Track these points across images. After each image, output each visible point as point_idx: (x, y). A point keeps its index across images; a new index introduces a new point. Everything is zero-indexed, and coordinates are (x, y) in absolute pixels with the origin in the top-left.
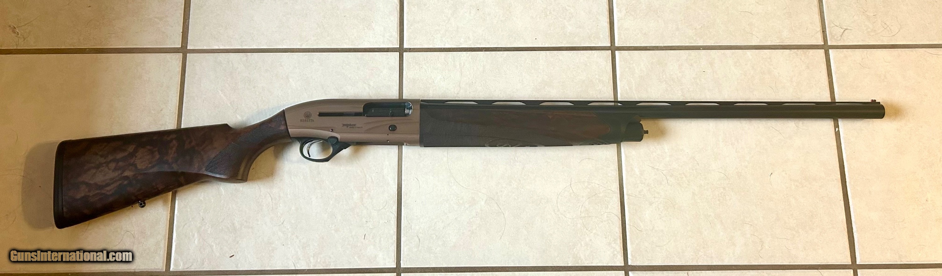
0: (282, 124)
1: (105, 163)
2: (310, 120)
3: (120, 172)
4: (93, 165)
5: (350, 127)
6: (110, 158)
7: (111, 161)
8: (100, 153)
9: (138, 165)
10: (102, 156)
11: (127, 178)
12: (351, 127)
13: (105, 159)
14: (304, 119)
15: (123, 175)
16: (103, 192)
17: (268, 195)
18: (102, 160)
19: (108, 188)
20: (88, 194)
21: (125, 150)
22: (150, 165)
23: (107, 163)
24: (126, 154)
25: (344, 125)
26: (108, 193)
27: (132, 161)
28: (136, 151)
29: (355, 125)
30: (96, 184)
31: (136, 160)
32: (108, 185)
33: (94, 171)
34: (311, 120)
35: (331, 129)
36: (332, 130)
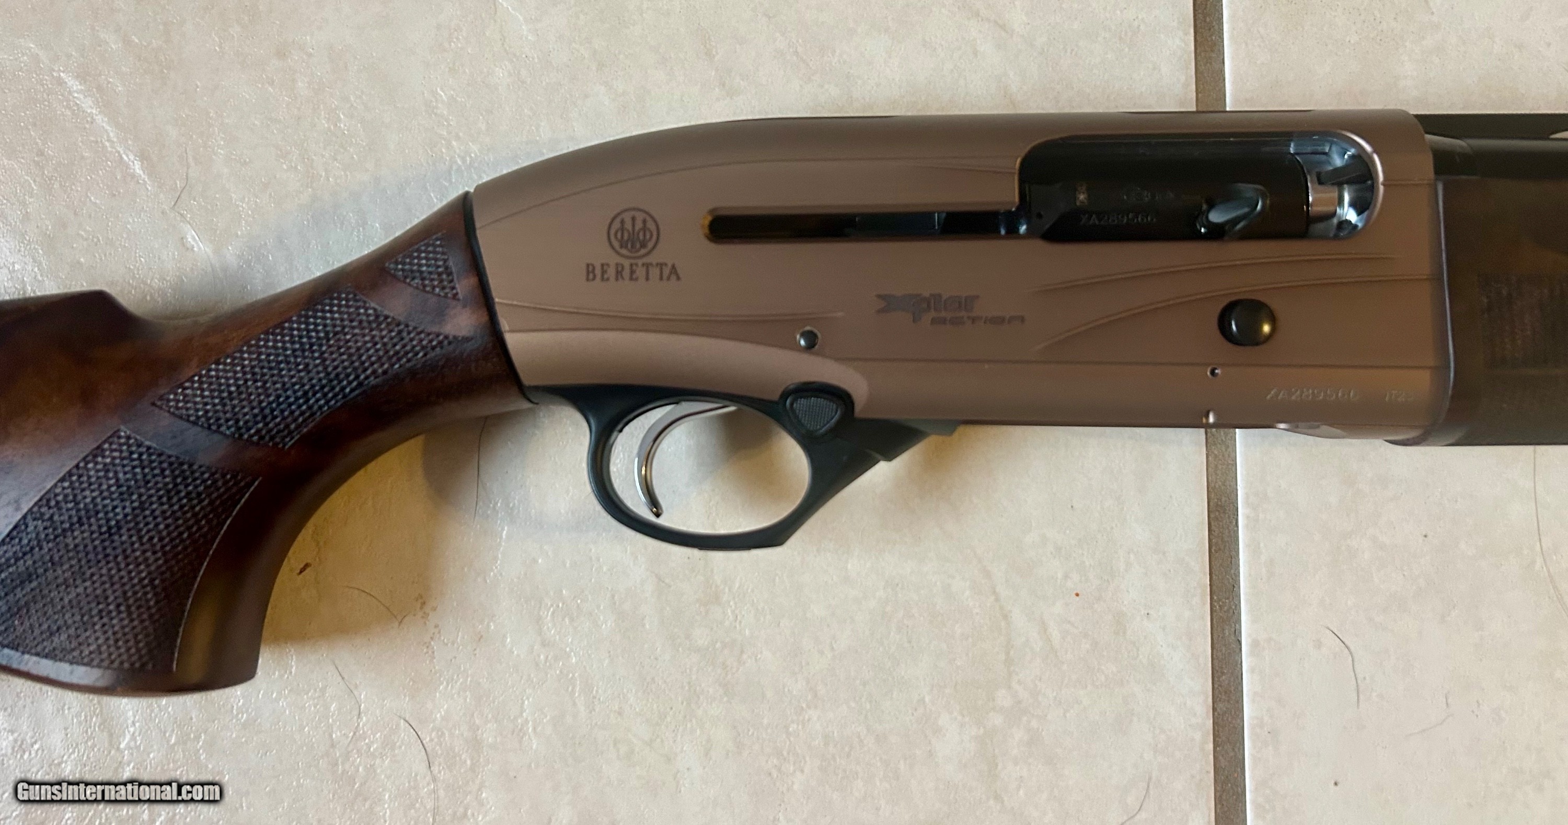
0: (455, 296)
2: (655, 272)
5: (934, 321)
12: (943, 321)
14: (613, 260)
17: (406, 733)
25: (889, 304)
29: (967, 303)
34: (661, 265)
35: (803, 335)
36: (811, 338)
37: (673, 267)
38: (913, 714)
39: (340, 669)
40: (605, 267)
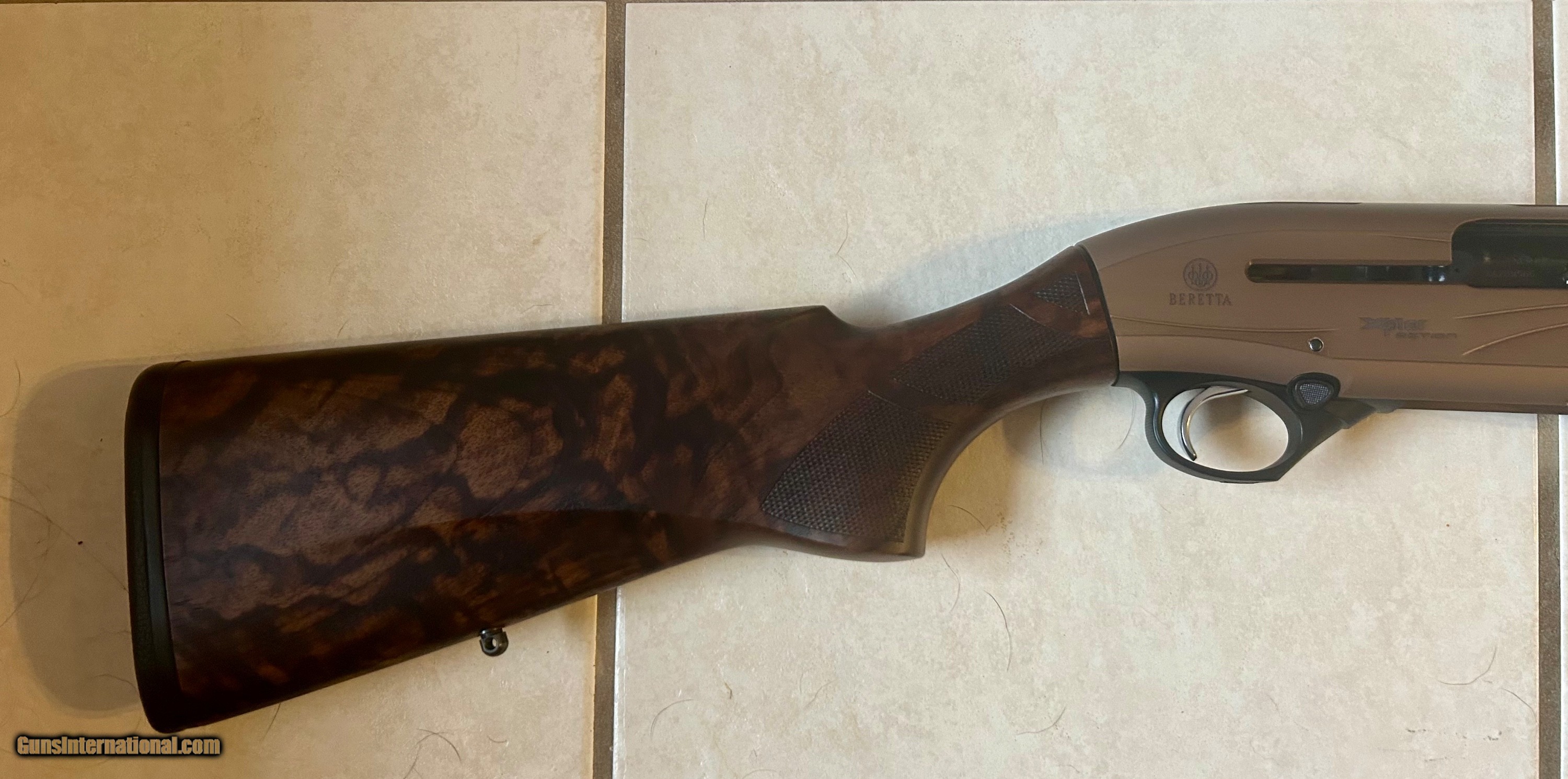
1: (332, 468)
2: (1215, 300)
3: (397, 510)
4: (283, 477)
5: (1396, 336)
6: (351, 447)
7: (354, 463)
8: (309, 425)
9: (471, 483)
10: (315, 439)
11: (427, 535)
12: (1403, 336)
13: (330, 452)
14: (1187, 291)
15: (412, 524)
16: (333, 592)
17: (990, 603)
18: (321, 457)
19: (353, 579)
20: (271, 601)
21: (413, 416)
22: (524, 484)
23: (343, 471)
24: (415, 431)
25: (1368, 323)
26: (354, 600)
27: (446, 462)
28: (457, 417)
29: (1420, 325)
30: (300, 558)
31: (464, 462)
32: (350, 564)
33: (288, 503)
34: (1219, 296)
35: (1310, 342)
36: (1316, 343)
37: (1227, 297)
38: (1335, 602)
39: (947, 559)
40: (1182, 296)
